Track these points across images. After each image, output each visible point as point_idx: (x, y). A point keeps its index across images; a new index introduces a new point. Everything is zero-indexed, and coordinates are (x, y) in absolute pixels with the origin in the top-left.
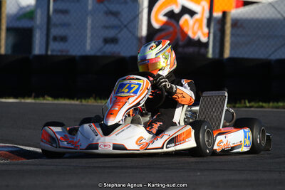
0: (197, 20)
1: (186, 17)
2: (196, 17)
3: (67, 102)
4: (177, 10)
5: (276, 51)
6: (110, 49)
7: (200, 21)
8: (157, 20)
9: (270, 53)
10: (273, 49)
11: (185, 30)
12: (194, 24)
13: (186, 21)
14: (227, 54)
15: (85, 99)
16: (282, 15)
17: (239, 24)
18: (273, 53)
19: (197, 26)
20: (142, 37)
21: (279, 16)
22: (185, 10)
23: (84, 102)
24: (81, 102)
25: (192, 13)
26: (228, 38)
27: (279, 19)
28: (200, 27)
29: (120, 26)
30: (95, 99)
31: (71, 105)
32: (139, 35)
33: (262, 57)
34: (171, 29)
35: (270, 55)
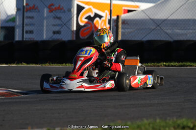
0: (103, 20)
1: (97, 19)
2: (103, 19)
3: (34, 65)
4: (92, 16)
5: (146, 36)
6: (57, 37)
7: (105, 21)
8: (82, 21)
9: (143, 37)
10: (144, 35)
11: (97, 26)
12: (102, 22)
13: (97, 21)
14: (120, 38)
17: (126, 22)
18: (144, 37)
20: (74, 31)
21: (147, 17)
22: (96, 15)
23: (43, 65)
25: (100, 17)
27: (147, 19)
29: (62, 25)
31: (37, 67)
32: (72, 30)
33: (139, 39)
34: (89, 26)
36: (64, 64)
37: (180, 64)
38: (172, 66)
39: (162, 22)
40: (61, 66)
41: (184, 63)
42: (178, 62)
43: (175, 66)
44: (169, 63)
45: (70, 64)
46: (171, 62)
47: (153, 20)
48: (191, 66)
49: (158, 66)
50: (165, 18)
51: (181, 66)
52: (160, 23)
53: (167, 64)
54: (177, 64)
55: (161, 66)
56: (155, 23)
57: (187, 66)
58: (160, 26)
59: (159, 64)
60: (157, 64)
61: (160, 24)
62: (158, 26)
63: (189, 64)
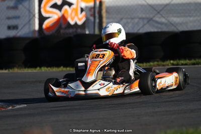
0: (74, 9)
1: (66, 7)
2: (73, 7)
4: (59, 3)
7: (76, 10)
8: (46, 11)
12: (72, 11)
13: (66, 10)
15: (11, 69)
16: (146, 2)
23: (11, 71)
24: (9, 70)
25: (70, 4)
28: (76, 14)
30: (18, 68)
31: (3, 73)
35: (139, 30)
36: (38, 68)
37: (193, 61)
38: (182, 64)
39: (163, 8)
40: (35, 71)
42: (190, 59)
43: (186, 64)
44: (178, 61)
45: (46, 68)
46: (179, 60)
47: (150, 6)
49: (164, 65)
51: (194, 64)
52: (161, 8)
53: (175, 62)
54: (187, 61)
55: (168, 65)
56: (155, 9)
58: (161, 13)
59: (165, 63)
60: (163, 63)
61: (161, 10)
62: (159, 13)
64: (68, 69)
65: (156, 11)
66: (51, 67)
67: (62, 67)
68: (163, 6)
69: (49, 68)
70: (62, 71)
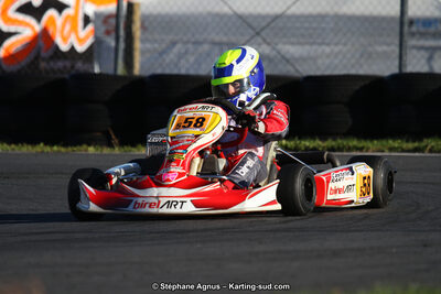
0: (68, 17)
1: (52, 12)
4: (36, 3)
7: (73, 19)
12: (65, 23)
13: (52, 20)
14: (137, 71)
16: (230, 8)
19: (68, 28)
25: (61, 8)
26: (138, 45)
28: (74, 29)
39: (268, 25)
41: (340, 141)
42: (323, 139)
46: (300, 138)
47: (240, 17)
48: (361, 149)
50: (277, 9)
52: (264, 24)
56: (250, 26)
57: (349, 149)
58: (263, 34)
61: (263, 29)
62: (258, 34)
63: (354, 143)
64: (55, 148)
65: (253, 29)
66: (16, 143)
67: (42, 145)
68: (269, 20)
69: (13, 146)
70: (42, 152)
